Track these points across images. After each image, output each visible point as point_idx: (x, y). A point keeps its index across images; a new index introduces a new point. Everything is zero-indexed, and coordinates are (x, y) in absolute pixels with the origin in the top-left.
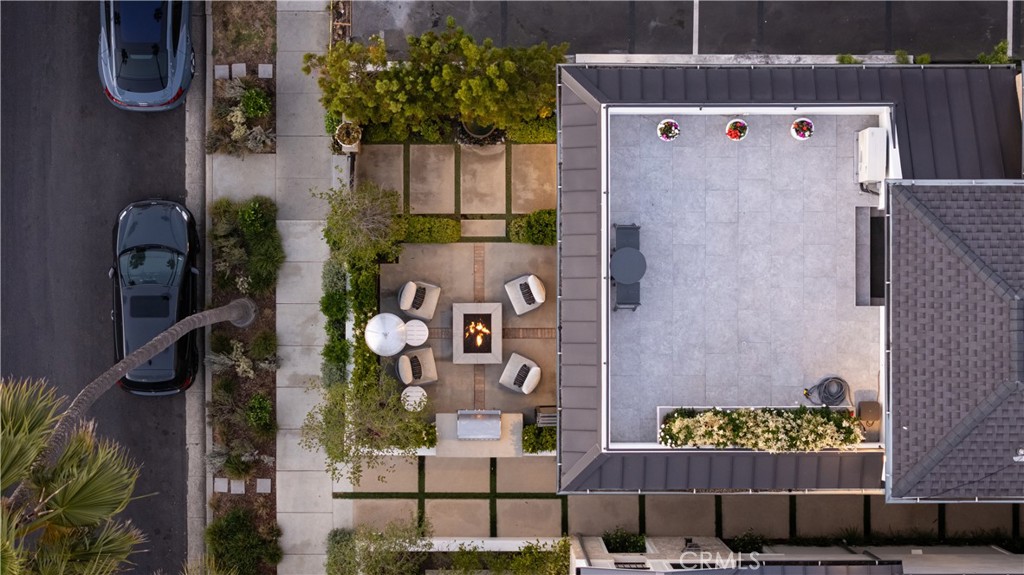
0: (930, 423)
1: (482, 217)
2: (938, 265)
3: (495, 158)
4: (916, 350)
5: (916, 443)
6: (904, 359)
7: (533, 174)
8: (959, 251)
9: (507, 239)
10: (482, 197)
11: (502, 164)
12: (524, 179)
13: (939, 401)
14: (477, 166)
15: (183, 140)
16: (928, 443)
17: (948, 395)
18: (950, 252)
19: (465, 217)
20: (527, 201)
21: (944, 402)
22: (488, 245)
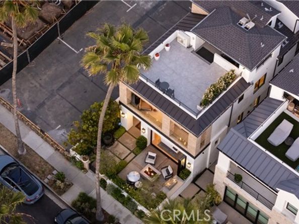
0: (242, 54)
1: (127, 156)
2: (214, 33)
3: (117, 144)
4: (226, 47)
5: (244, 59)
6: (226, 51)
7: (128, 141)
8: (214, 27)
9: (136, 155)
10: (123, 153)
11: (120, 144)
12: (127, 143)
13: (239, 50)
14: (116, 149)
15: (52, 201)
16: (246, 57)
17: (239, 47)
18: (213, 29)
19: (124, 159)
20: (132, 146)
21: (240, 49)
22: (134, 160)
